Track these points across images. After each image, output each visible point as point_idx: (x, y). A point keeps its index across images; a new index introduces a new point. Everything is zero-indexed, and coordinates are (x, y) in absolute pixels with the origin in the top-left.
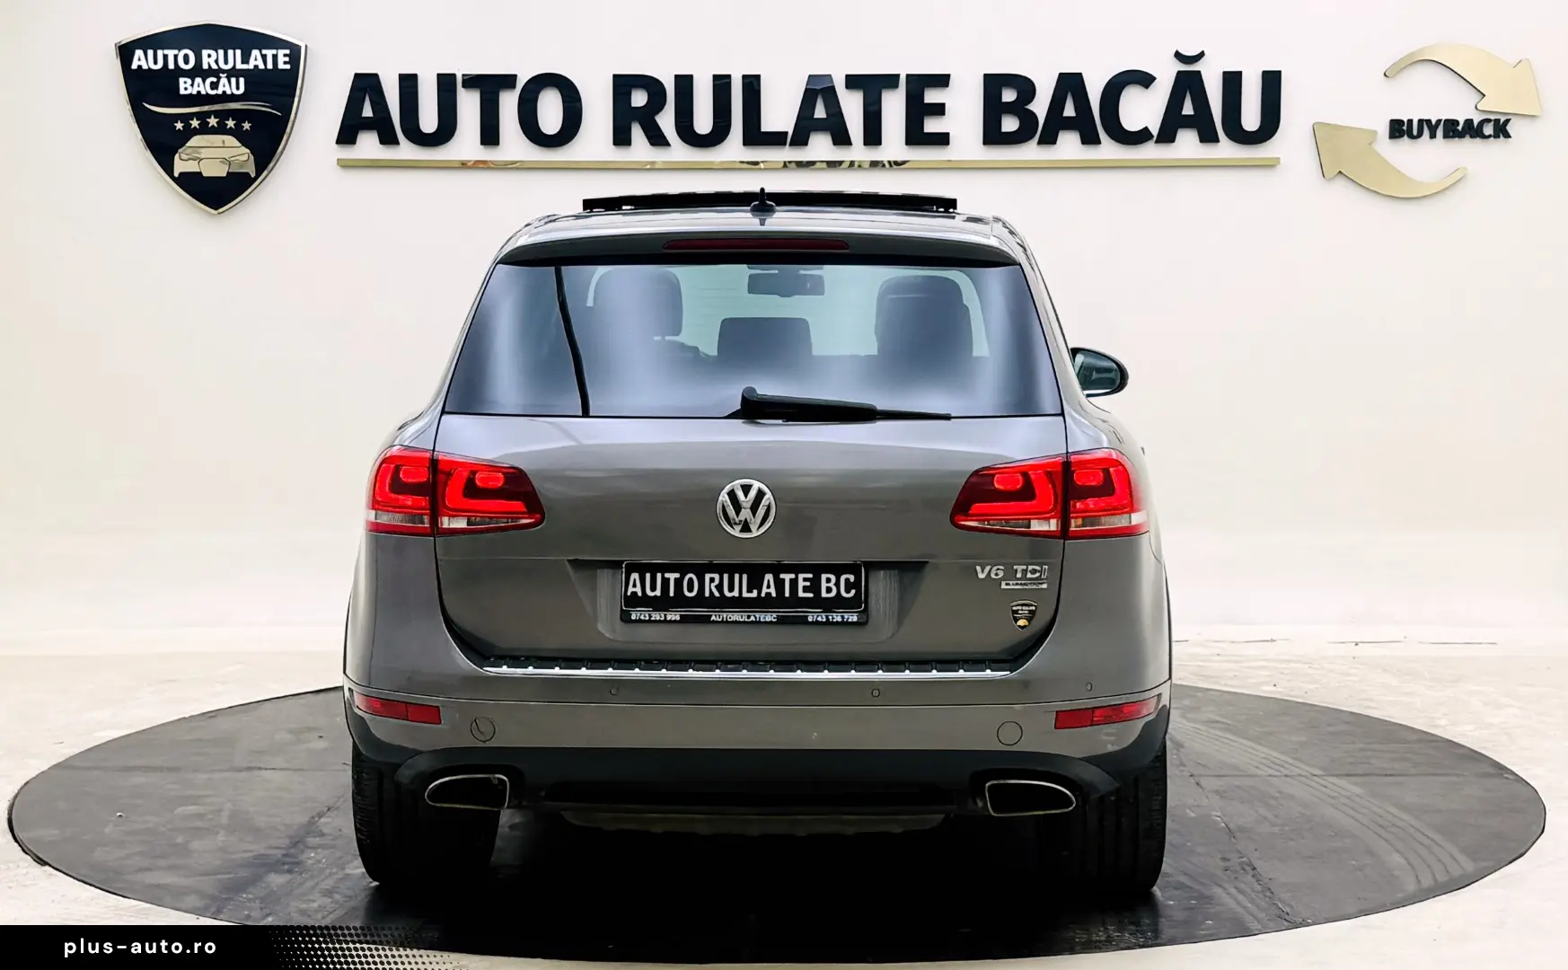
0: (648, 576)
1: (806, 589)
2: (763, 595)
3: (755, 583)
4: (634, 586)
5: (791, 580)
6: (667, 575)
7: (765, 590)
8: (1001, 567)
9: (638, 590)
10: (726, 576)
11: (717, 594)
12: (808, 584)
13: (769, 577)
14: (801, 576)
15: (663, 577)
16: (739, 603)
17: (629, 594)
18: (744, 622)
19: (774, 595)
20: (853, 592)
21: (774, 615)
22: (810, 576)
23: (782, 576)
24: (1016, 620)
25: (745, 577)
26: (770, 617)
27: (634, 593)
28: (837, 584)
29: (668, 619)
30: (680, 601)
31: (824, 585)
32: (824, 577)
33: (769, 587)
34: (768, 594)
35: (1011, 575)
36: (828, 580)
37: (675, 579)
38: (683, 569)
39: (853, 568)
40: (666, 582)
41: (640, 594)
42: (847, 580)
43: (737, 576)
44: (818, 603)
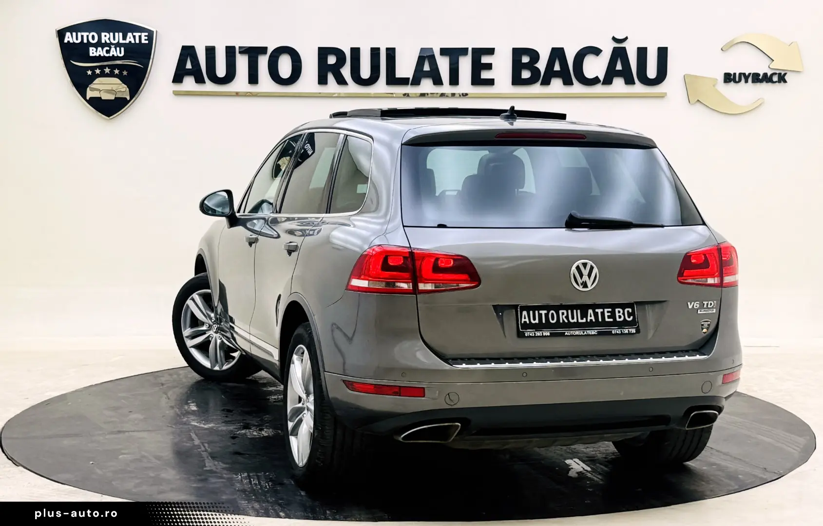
0: (531, 312)
1: (609, 317)
2: (589, 321)
3: (584, 315)
4: (525, 318)
5: (601, 312)
6: (541, 312)
7: (589, 318)
8: (698, 303)
9: (527, 320)
10: (570, 311)
11: (566, 321)
12: (609, 314)
13: (590, 311)
14: (606, 310)
15: (539, 312)
16: (578, 325)
17: (523, 322)
18: (582, 335)
19: (594, 320)
20: (632, 317)
21: (596, 331)
22: (610, 310)
23: (597, 310)
24: (703, 329)
25: (579, 311)
26: (593, 332)
27: (525, 322)
28: (624, 314)
29: (544, 335)
30: (548, 325)
31: (617, 315)
32: (617, 310)
33: (591, 317)
34: (591, 320)
35: (702, 306)
36: (619, 312)
37: (545, 314)
38: (548, 308)
39: (630, 305)
40: (540, 315)
41: (528, 322)
42: (628, 311)
43: (575, 311)
44: (615, 324)
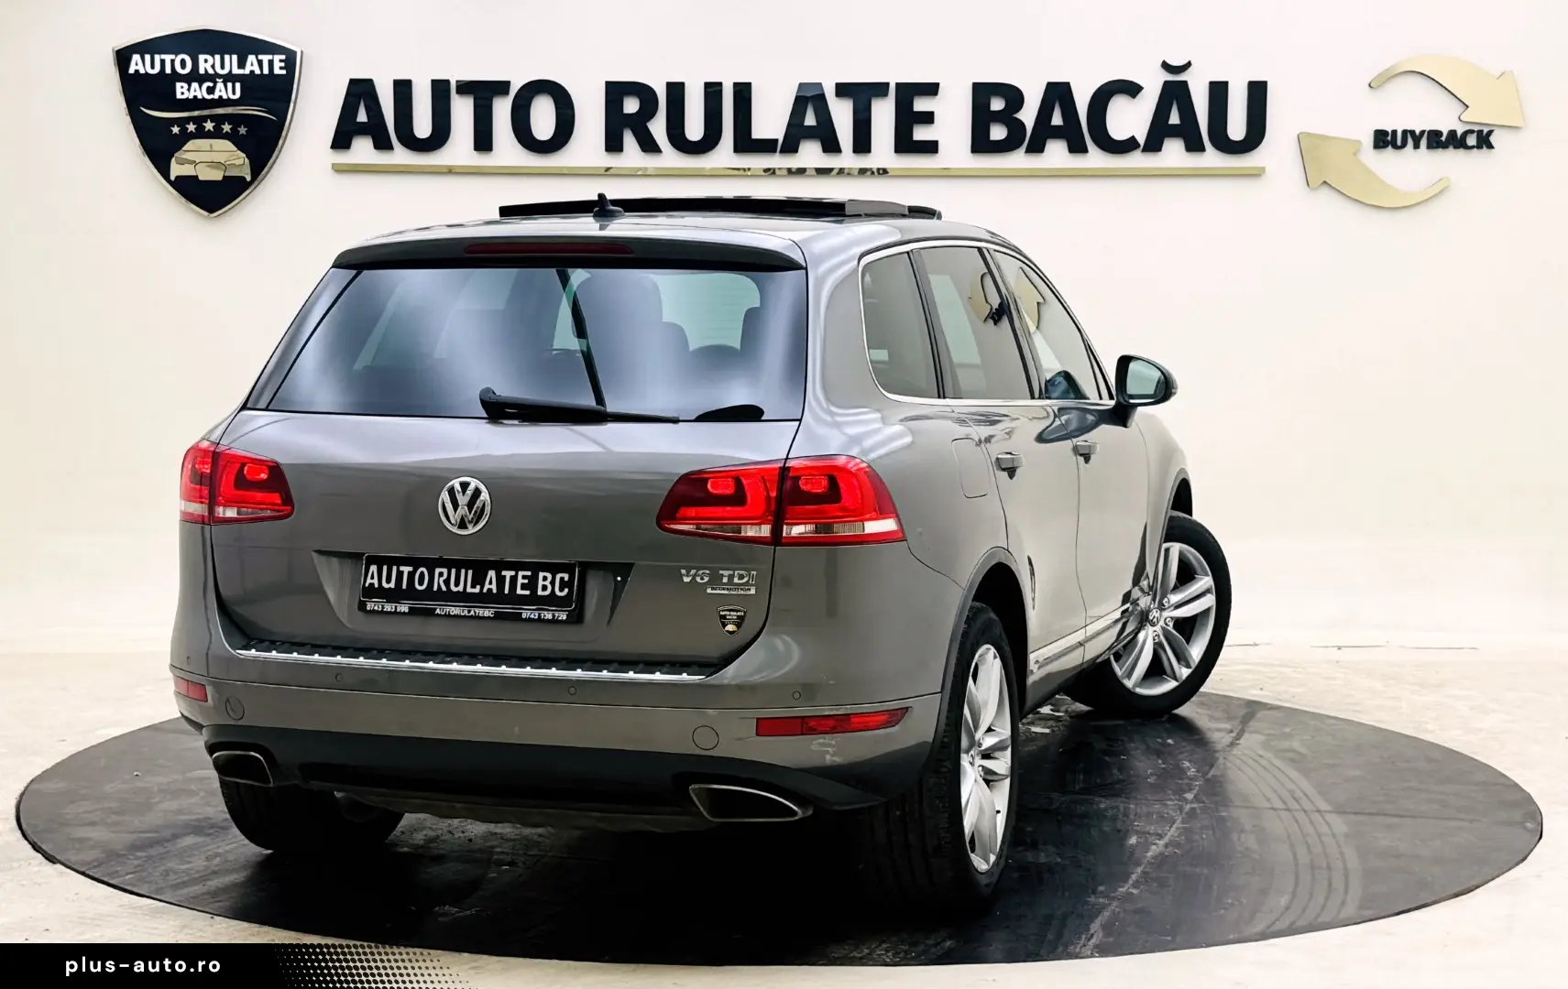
0: (385, 568)
1: (524, 587)
2: (485, 590)
3: (479, 579)
4: (372, 578)
5: (511, 577)
6: (402, 568)
7: (487, 586)
8: (708, 572)
9: (375, 581)
10: (453, 571)
11: (444, 588)
12: (526, 581)
13: (492, 574)
14: (521, 574)
15: (398, 569)
16: (463, 597)
17: (367, 585)
18: (465, 616)
19: (495, 591)
20: (566, 590)
21: (492, 611)
22: (529, 573)
23: (504, 573)
24: (724, 625)
25: (470, 572)
26: (487, 613)
27: (372, 585)
28: (553, 583)
29: (398, 610)
30: (411, 593)
31: (541, 583)
32: (541, 575)
33: (491, 584)
34: (490, 590)
35: (715, 580)
36: (545, 579)
37: (409, 572)
38: (415, 562)
39: (568, 568)
40: (400, 574)
41: (376, 586)
42: (562, 579)
43: (463, 571)
44: (534, 600)
